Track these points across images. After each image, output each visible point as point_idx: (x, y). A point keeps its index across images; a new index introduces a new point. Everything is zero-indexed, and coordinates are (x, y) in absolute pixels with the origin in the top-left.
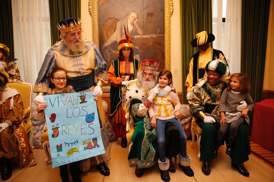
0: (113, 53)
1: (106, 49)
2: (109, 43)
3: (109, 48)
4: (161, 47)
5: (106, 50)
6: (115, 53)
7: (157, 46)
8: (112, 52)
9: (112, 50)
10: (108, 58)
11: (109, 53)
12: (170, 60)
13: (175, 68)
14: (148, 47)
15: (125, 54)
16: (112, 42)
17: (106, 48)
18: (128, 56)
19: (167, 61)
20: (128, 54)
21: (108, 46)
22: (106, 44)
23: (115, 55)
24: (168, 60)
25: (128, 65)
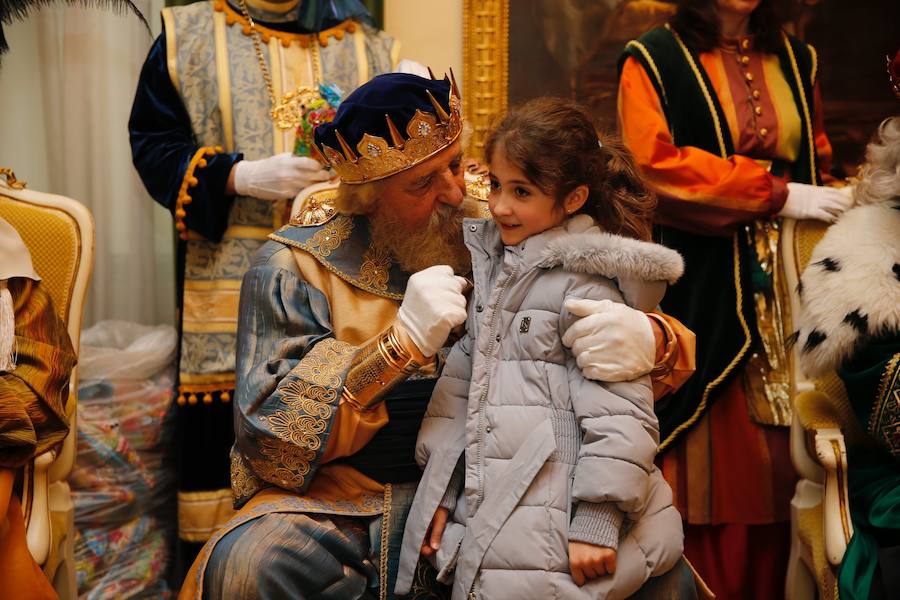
25: (755, 83)
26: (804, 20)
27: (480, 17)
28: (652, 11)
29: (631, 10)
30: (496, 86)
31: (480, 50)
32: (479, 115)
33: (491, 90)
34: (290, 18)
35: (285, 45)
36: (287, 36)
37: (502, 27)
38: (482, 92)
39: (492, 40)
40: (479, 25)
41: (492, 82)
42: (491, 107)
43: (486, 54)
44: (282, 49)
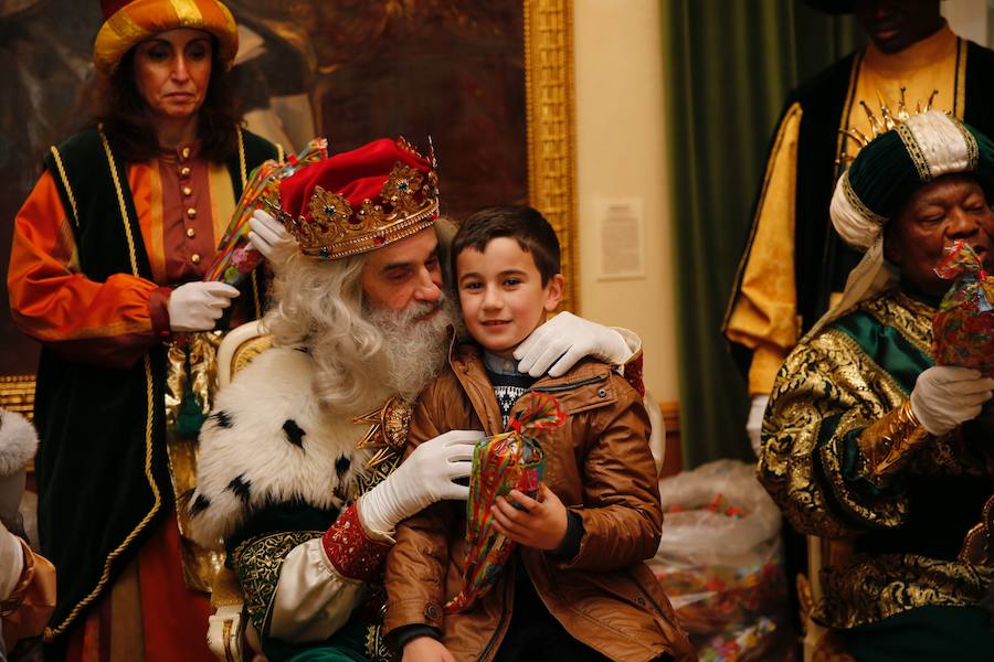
4: (496, 31)
7: (462, 20)
12: (571, 140)
13: (614, 209)
14: (387, 32)
15: (170, 87)
18: (189, 108)
19: (547, 149)
20: (190, 87)
24: (557, 144)
25: (193, 199)
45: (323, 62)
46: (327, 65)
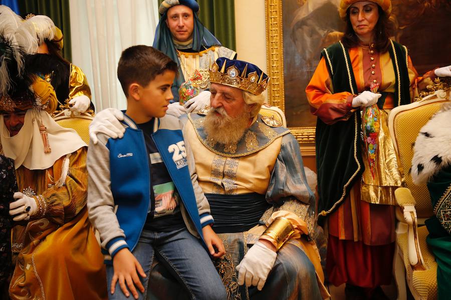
0: (320, 36)
1: (300, 28)
2: (311, 9)
3: (310, 22)
5: (300, 30)
6: (326, 36)
8: (317, 33)
9: (317, 28)
10: (307, 52)
11: (311, 36)
14: (424, 13)
15: (358, 24)
16: (317, 6)
17: (303, 23)
18: (366, 30)
20: (365, 23)
21: (308, 18)
22: (302, 14)
23: (327, 40)
25: (374, 61)
26: (399, 35)
27: (272, 42)
28: (338, 36)
29: (330, 36)
30: (279, 68)
31: (272, 55)
32: (273, 78)
33: (277, 69)
34: (189, 47)
35: (186, 57)
36: (187, 54)
37: (280, 46)
38: (273, 70)
39: (277, 51)
40: (272, 46)
41: (278, 66)
42: (277, 76)
43: (274, 56)
44: (185, 59)
45: (400, 25)
46: (402, 26)
